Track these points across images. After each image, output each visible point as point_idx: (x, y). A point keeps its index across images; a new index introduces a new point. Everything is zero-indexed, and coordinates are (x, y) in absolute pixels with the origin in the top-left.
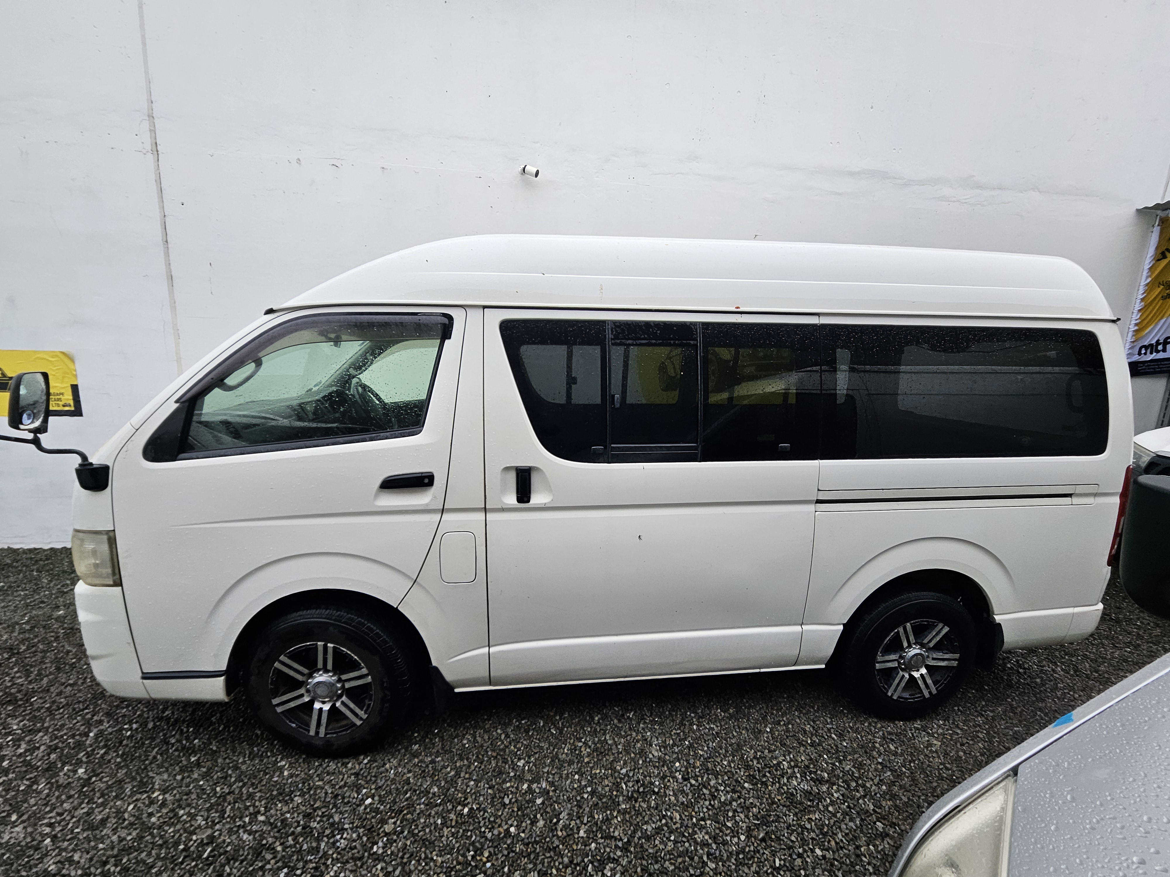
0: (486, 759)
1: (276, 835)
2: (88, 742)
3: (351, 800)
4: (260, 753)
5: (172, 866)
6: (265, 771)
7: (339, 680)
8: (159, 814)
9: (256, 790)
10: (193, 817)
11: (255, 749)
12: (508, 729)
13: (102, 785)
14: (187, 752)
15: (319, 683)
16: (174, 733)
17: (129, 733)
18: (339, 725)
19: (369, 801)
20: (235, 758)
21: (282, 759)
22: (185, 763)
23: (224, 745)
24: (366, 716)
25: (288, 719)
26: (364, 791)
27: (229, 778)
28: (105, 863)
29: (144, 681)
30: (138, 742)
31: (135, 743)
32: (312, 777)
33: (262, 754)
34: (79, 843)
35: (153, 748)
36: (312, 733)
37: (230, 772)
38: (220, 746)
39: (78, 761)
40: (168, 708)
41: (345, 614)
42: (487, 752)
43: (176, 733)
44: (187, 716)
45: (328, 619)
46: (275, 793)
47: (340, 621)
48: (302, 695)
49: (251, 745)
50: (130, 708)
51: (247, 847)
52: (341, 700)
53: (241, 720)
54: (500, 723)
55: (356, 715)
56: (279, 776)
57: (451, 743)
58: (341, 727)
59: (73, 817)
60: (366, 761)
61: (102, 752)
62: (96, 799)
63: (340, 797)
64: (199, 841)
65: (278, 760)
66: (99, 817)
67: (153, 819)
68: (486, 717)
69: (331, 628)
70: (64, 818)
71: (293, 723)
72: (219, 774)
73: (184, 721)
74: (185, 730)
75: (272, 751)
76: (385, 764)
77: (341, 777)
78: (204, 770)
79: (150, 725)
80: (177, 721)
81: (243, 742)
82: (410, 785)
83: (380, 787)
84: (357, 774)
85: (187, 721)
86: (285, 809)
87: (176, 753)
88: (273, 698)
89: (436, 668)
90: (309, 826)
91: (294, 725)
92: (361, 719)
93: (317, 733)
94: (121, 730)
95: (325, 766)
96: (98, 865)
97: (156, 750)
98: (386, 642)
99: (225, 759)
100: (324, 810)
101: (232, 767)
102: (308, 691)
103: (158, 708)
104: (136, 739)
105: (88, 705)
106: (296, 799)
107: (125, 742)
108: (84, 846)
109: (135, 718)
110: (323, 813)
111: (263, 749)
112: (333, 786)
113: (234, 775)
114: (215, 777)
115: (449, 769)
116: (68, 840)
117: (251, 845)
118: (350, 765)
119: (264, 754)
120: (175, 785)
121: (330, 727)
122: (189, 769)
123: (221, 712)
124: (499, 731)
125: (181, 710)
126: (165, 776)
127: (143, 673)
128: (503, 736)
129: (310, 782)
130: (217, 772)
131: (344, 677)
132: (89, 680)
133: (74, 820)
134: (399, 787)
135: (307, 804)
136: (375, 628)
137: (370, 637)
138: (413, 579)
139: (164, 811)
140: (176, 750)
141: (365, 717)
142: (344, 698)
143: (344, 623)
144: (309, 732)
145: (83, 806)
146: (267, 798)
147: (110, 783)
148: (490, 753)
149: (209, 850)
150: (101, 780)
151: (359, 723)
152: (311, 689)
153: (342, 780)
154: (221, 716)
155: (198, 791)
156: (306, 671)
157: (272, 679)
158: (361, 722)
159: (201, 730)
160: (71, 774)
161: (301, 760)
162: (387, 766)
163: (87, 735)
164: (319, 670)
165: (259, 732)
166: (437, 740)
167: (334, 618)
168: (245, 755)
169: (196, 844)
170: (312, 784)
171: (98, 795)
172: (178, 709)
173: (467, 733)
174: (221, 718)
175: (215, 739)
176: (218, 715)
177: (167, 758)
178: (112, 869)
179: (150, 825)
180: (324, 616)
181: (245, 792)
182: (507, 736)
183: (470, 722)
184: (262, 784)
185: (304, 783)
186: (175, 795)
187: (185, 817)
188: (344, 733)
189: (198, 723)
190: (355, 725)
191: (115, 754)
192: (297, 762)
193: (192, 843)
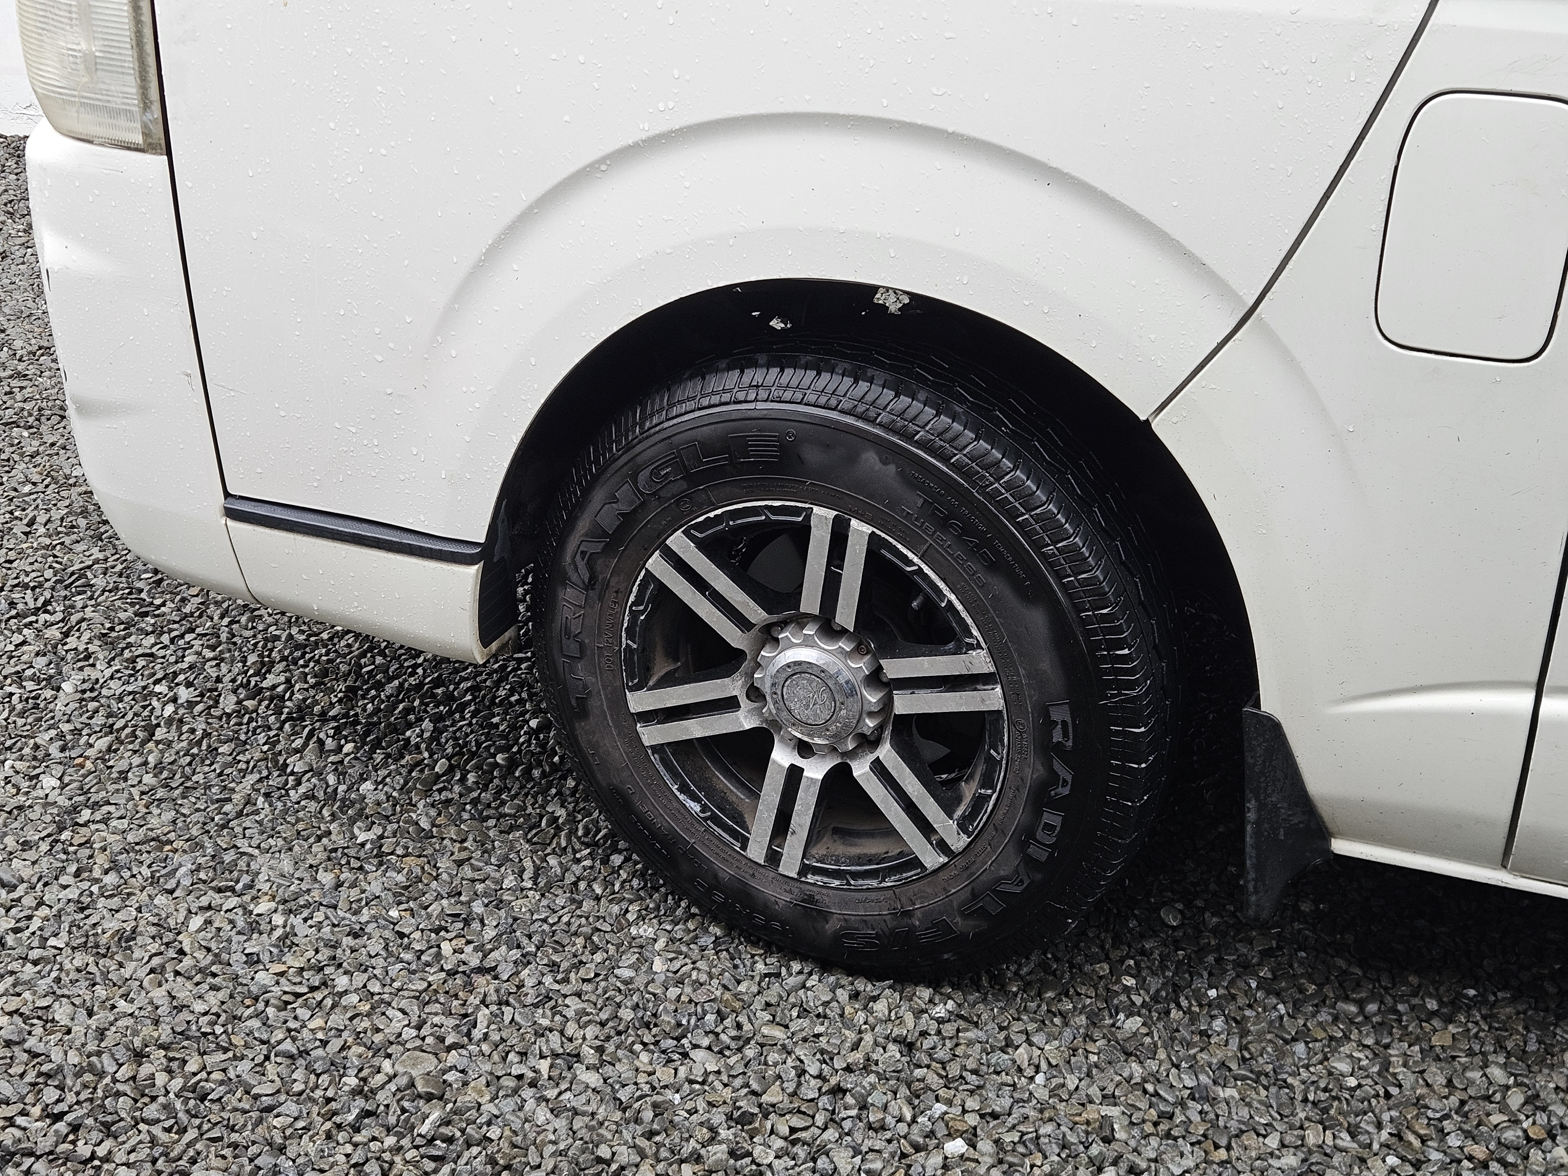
0: (1435, 1156)
1: (643, 1143)
2: (59, 705)
3: (890, 1121)
4: (570, 879)
5: (328, 1125)
6: (588, 938)
7: (875, 678)
8: (279, 968)
9: (565, 989)
10: (379, 1005)
11: (553, 861)
12: (1541, 1080)
13: (111, 838)
14: (343, 809)
15: (799, 668)
16: (298, 743)
17: (170, 709)
18: (855, 851)
19: (956, 1147)
20: (489, 869)
21: (641, 918)
22: (340, 841)
23: (456, 821)
24: (965, 840)
25: (675, 776)
26: (939, 1108)
27: (476, 925)
28: (139, 1056)
29: (230, 523)
30: (199, 743)
31: (192, 745)
32: (746, 1006)
33: (575, 884)
34: (65, 979)
35: (244, 773)
36: (757, 851)
37: (478, 908)
38: (440, 820)
39: (40, 754)
40: (272, 663)
41: (930, 411)
42: (1443, 1134)
43: (305, 745)
44: (332, 705)
45: (859, 417)
46: (627, 1014)
47: (909, 437)
48: (730, 704)
49: (540, 845)
50: (165, 639)
51: (551, 1148)
52: (871, 757)
53: (500, 758)
54: (1500, 1046)
55: (925, 827)
56: (635, 967)
57: (1281, 1054)
58: (859, 860)
59: (41, 903)
60: (940, 1011)
61: (102, 743)
62: (97, 873)
63: (849, 1099)
64: (403, 1081)
65: (631, 917)
66: (112, 925)
67: (263, 978)
68: (1432, 1005)
69: (870, 458)
70: (19, 900)
71: (695, 798)
72: (445, 902)
73: (324, 717)
74: (330, 744)
75: (607, 883)
76: (1009, 1045)
77: (851, 1036)
78: (401, 878)
79: (228, 703)
80: (302, 712)
81: (512, 828)
82: (1114, 1146)
83: (995, 1116)
84: (908, 1046)
85: (334, 718)
86: (664, 1075)
87: (313, 806)
88: (632, 689)
89: (1273, 728)
90: (749, 1154)
91: (695, 807)
92: (942, 846)
93: (773, 858)
94: (146, 694)
95: (792, 981)
96: (121, 1054)
97: (252, 778)
98: (1078, 563)
99: (460, 863)
100: (797, 1121)
101: (485, 894)
102: (755, 693)
103: (244, 660)
104: (193, 731)
105: (47, 603)
106: (698, 1055)
107: (160, 734)
108: (75, 991)
109: (182, 671)
110: (793, 1130)
111: (577, 869)
112: (827, 1058)
113: (491, 922)
114: (435, 909)
115: (1273, 1142)
116: (35, 963)
117: (562, 1146)
118: (880, 1007)
119: (582, 885)
120: (316, 895)
121: (819, 850)
122: (355, 864)
123: (437, 719)
124: (1497, 1073)
125: (312, 681)
126: (286, 865)
127: (227, 495)
128: (1516, 1099)
129: (742, 1019)
130: (439, 897)
131: (894, 668)
132: (42, 530)
133: (44, 911)
134: (1072, 1138)
135: (738, 1082)
136: (1041, 495)
137: (1020, 526)
138: (1239, 299)
139: (293, 961)
140: (310, 796)
141: (958, 842)
142: (886, 752)
143: (920, 445)
144: (744, 847)
145: (63, 880)
146: (603, 1024)
147: (131, 838)
148: (1454, 1141)
149: (435, 1115)
150: (105, 821)
151: (932, 859)
152: (767, 689)
153: (855, 1047)
154: (437, 732)
155: (387, 934)
156: (756, 614)
157: (634, 615)
158: (943, 859)
159: (378, 757)
160: (25, 785)
161: (707, 940)
162: (1022, 1054)
163: (53, 683)
164: (801, 620)
165: (561, 813)
166: (1218, 1024)
167: (884, 417)
168: (522, 870)
169: (392, 1087)
170: (747, 1027)
171: (101, 859)
172: (304, 677)
173: (1347, 1038)
174: (436, 736)
175: (427, 793)
176: (427, 724)
177: (285, 811)
178: (161, 1079)
179: (254, 989)
180: (846, 405)
181: (530, 982)
182: (1533, 1101)
183: (1361, 1004)
184: (582, 973)
185: (721, 1016)
186: (319, 926)
187: (354, 998)
188: (874, 883)
189: (367, 733)
190: (916, 863)
191: (137, 760)
192: (694, 940)
193: (380, 1079)
